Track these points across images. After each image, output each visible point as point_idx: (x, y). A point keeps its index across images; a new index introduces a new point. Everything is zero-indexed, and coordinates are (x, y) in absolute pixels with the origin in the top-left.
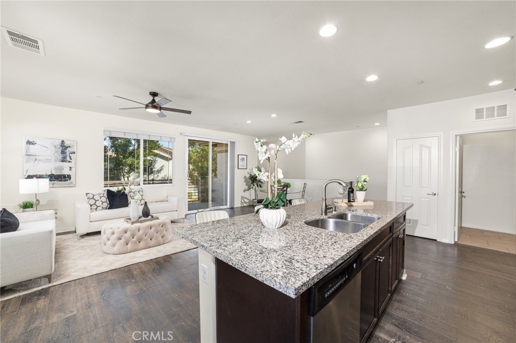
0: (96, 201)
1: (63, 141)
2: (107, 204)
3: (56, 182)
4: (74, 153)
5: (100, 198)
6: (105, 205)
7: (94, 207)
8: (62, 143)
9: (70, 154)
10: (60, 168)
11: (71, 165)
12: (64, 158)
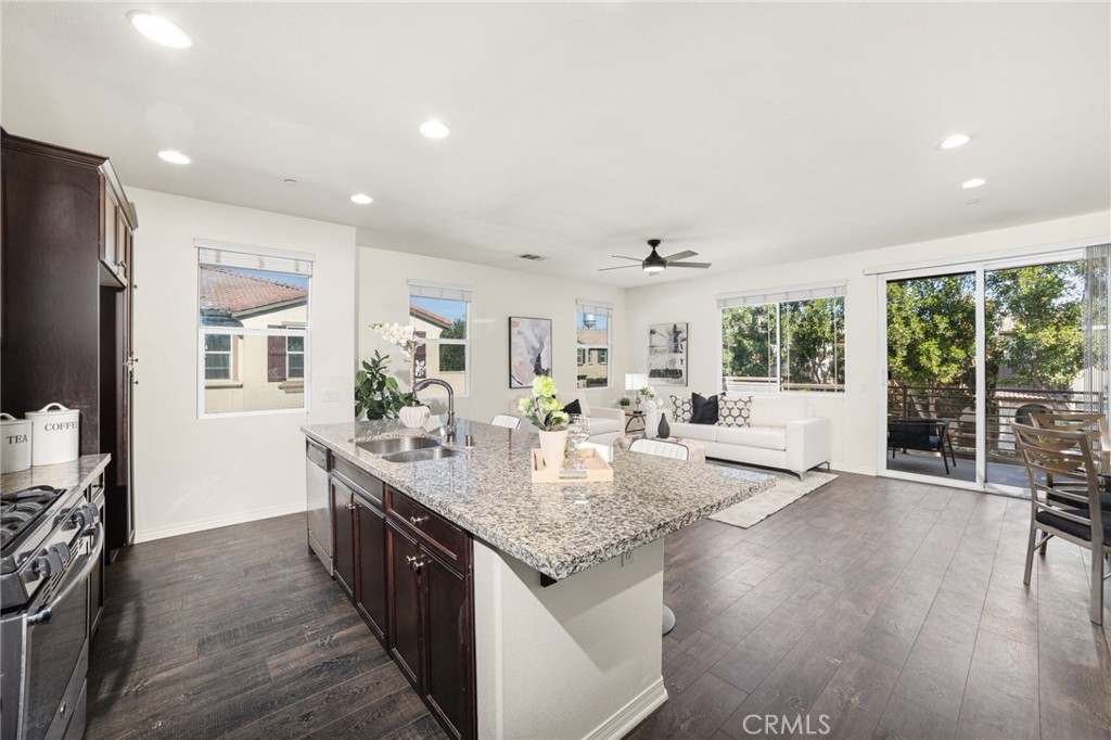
1: (675, 325)
3: (670, 378)
4: (686, 340)
8: (674, 328)
9: (681, 341)
10: (673, 362)
11: (683, 356)
12: (676, 347)
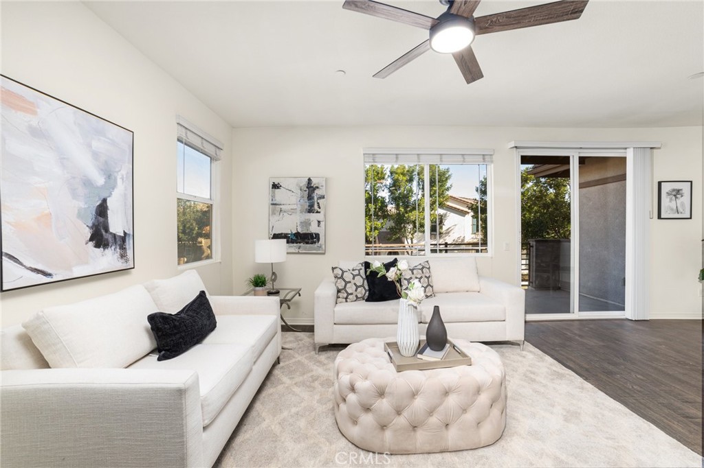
0: (346, 283)
1: (309, 180)
2: (364, 291)
3: (302, 244)
4: (324, 197)
5: (354, 279)
6: (361, 292)
7: (341, 294)
8: (308, 183)
9: (318, 199)
10: (307, 223)
11: (320, 217)
12: (311, 206)
